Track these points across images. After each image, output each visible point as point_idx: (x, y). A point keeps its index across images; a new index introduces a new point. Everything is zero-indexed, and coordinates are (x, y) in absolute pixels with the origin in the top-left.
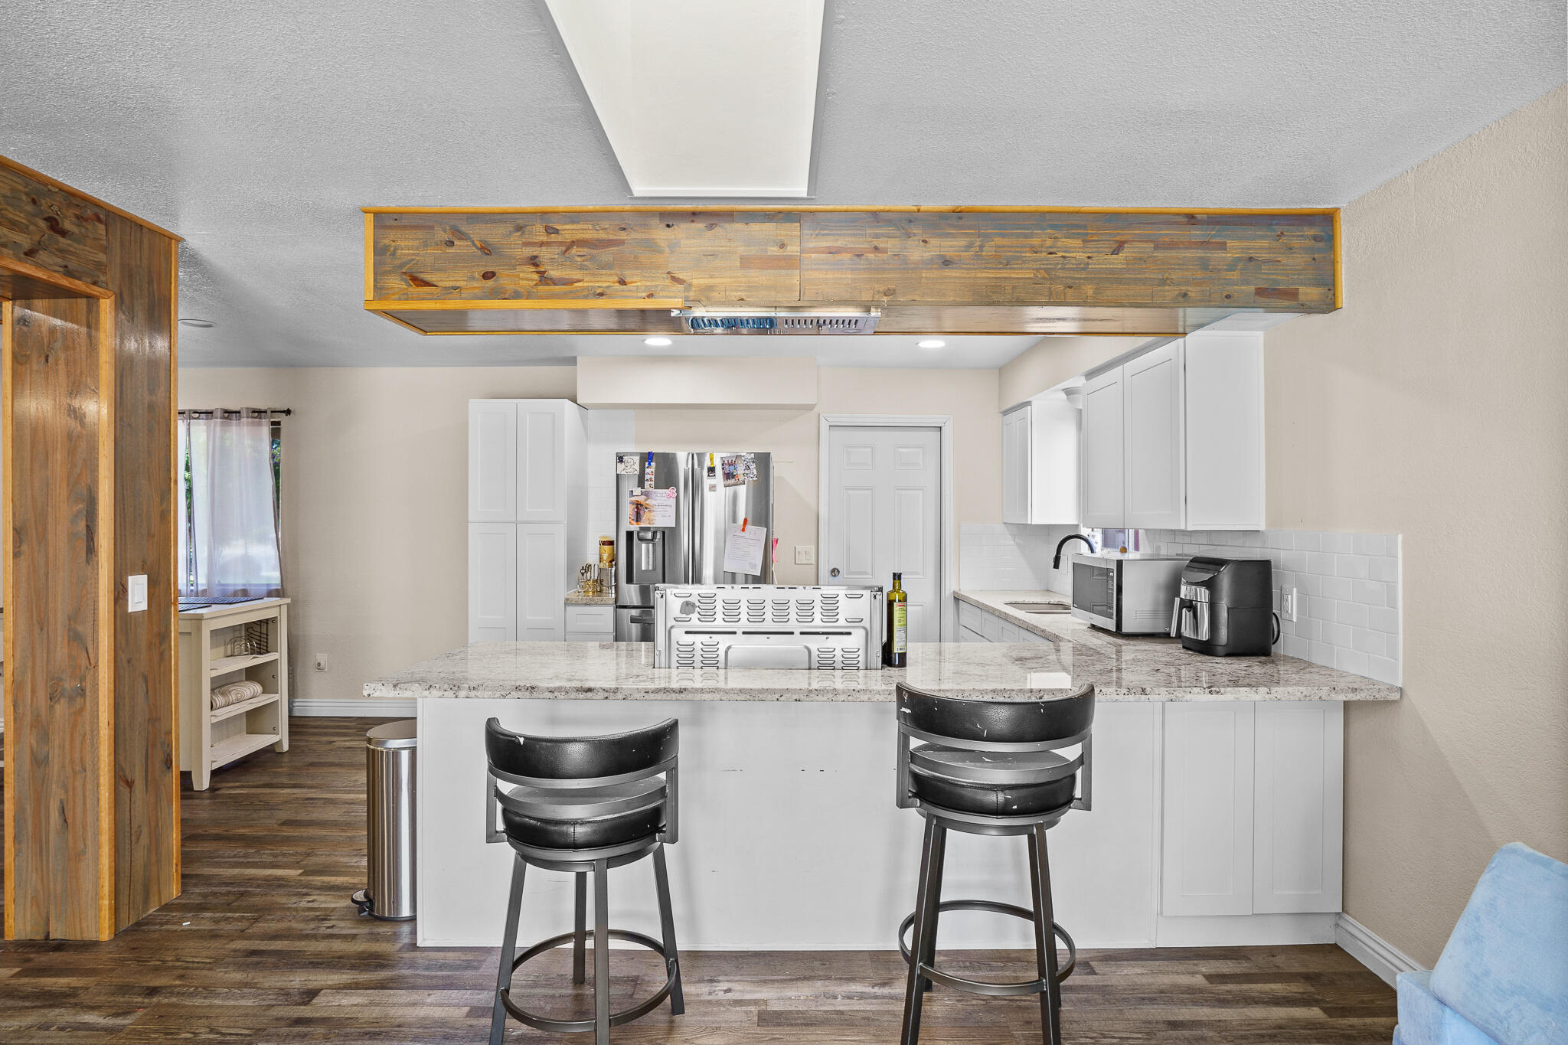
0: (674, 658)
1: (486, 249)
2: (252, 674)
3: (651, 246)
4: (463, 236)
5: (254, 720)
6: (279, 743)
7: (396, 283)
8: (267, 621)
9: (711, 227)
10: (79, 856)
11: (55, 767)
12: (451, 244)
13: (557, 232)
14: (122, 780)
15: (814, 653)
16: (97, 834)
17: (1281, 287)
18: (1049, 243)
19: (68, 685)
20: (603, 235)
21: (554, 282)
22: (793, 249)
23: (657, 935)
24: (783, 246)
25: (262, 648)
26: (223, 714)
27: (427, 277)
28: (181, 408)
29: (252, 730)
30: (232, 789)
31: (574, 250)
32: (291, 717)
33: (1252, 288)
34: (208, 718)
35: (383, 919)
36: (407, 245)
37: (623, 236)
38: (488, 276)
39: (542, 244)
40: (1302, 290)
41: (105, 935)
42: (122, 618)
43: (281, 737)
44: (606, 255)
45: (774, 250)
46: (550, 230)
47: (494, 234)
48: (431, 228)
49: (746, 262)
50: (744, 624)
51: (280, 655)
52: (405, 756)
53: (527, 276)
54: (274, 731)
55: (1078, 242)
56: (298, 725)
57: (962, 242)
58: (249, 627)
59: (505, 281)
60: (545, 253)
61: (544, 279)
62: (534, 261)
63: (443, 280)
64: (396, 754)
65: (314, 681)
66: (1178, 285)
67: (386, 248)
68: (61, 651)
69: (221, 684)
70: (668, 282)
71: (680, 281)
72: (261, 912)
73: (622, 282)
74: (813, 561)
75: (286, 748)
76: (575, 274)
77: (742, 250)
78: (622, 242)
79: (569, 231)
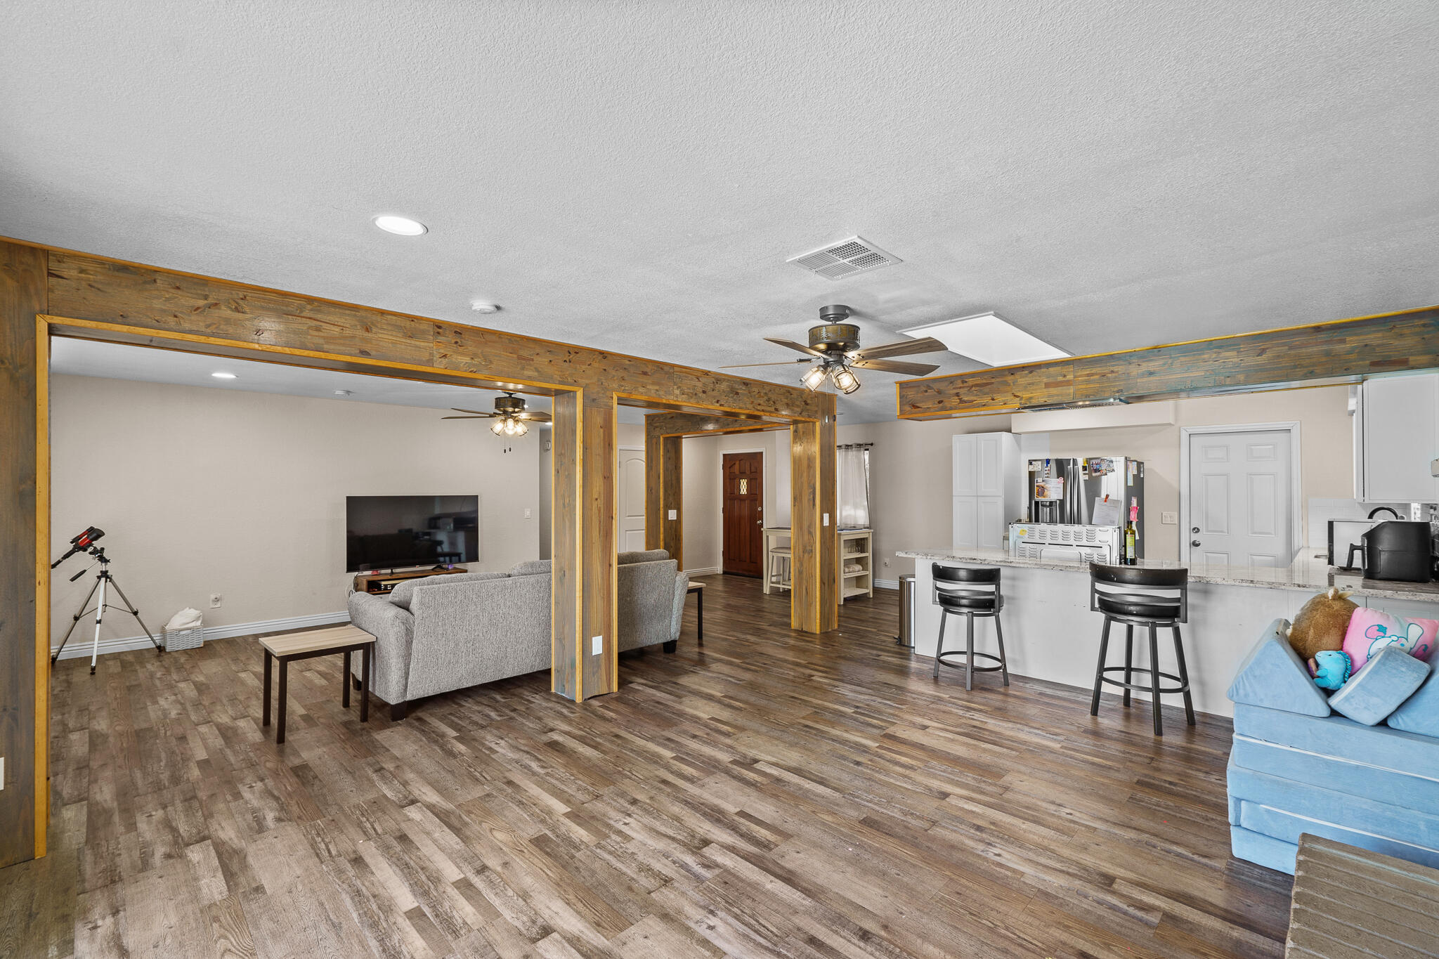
0: (1017, 553)
1: (939, 392)
2: (858, 561)
3: (1006, 384)
4: (931, 388)
5: (859, 581)
6: (869, 593)
7: (908, 408)
8: (864, 539)
9: (1031, 372)
10: (811, 605)
11: (805, 573)
12: (926, 391)
13: (966, 382)
14: (822, 582)
15: (1083, 555)
16: (816, 598)
17: (1393, 359)
18: (1214, 356)
19: (808, 548)
20: (985, 381)
21: (965, 402)
22: (1070, 377)
23: (998, 655)
24: (1065, 376)
25: (862, 551)
26: (849, 575)
27: (918, 405)
28: (838, 444)
29: (858, 586)
30: (851, 605)
31: (973, 388)
32: (873, 587)
33: (1368, 362)
34: (843, 576)
35: (904, 646)
36: (911, 394)
37: (993, 380)
38: (940, 402)
39: (960, 388)
40: (1411, 358)
41: (818, 632)
42: (822, 527)
43: (870, 590)
44: (986, 389)
45: (1060, 379)
46: (963, 382)
47: (942, 386)
48: (919, 386)
49: (1047, 385)
50: (1048, 540)
51: (869, 554)
52: (913, 584)
53: (955, 400)
54: (867, 588)
55: (1235, 353)
56: (876, 590)
57: (1161, 362)
58: (857, 540)
59: (947, 404)
60: (961, 391)
61: (962, 401)
62: (957, 395)
63: (924, 405)
64: (910, 583)
65: (884, 571)
66: (1306, 367)
67: (903, 396)
68: (806, 537)
69: (848, 563)
70: (1012, 397)
71: (1017, 396)
72: (863, 637)
73: (993, 399)
74: (1176, 522)
75: (871, 596)
76: (974, 398)
77: (1045, 380)
78: (993, 383)
79: (971, 381)
